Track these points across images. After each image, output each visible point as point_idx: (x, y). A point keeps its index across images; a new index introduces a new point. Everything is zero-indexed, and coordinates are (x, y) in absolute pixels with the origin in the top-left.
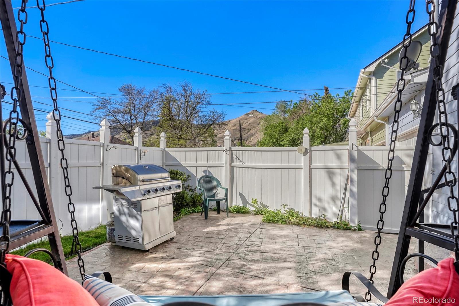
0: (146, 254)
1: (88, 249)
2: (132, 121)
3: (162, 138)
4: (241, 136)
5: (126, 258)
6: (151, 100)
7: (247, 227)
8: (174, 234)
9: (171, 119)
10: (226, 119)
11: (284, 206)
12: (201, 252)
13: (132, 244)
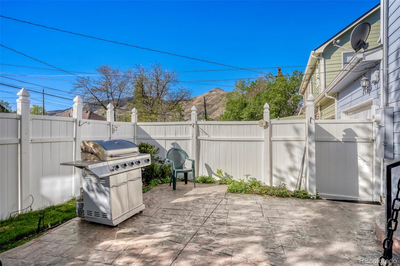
0: (115, 230)
1: (57, 225)
2: (108, 98)
3: (134, 114)
4: (205, 110)
5: (93, 235)
6: (125, 79)
7: (213, 198)
8: (143, 207)
9: (143, 96)
10: (192, 96)
11: (247, 176)
12: (169, 226)
13: (100, 220)
